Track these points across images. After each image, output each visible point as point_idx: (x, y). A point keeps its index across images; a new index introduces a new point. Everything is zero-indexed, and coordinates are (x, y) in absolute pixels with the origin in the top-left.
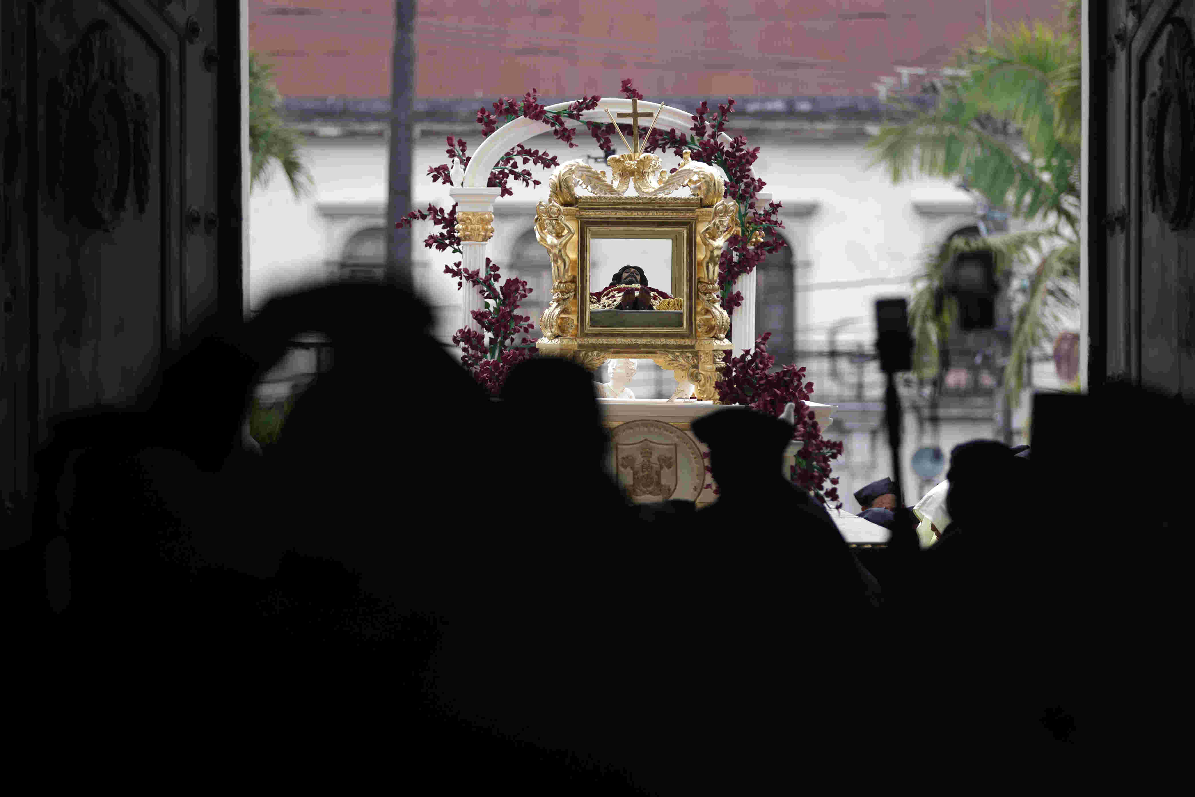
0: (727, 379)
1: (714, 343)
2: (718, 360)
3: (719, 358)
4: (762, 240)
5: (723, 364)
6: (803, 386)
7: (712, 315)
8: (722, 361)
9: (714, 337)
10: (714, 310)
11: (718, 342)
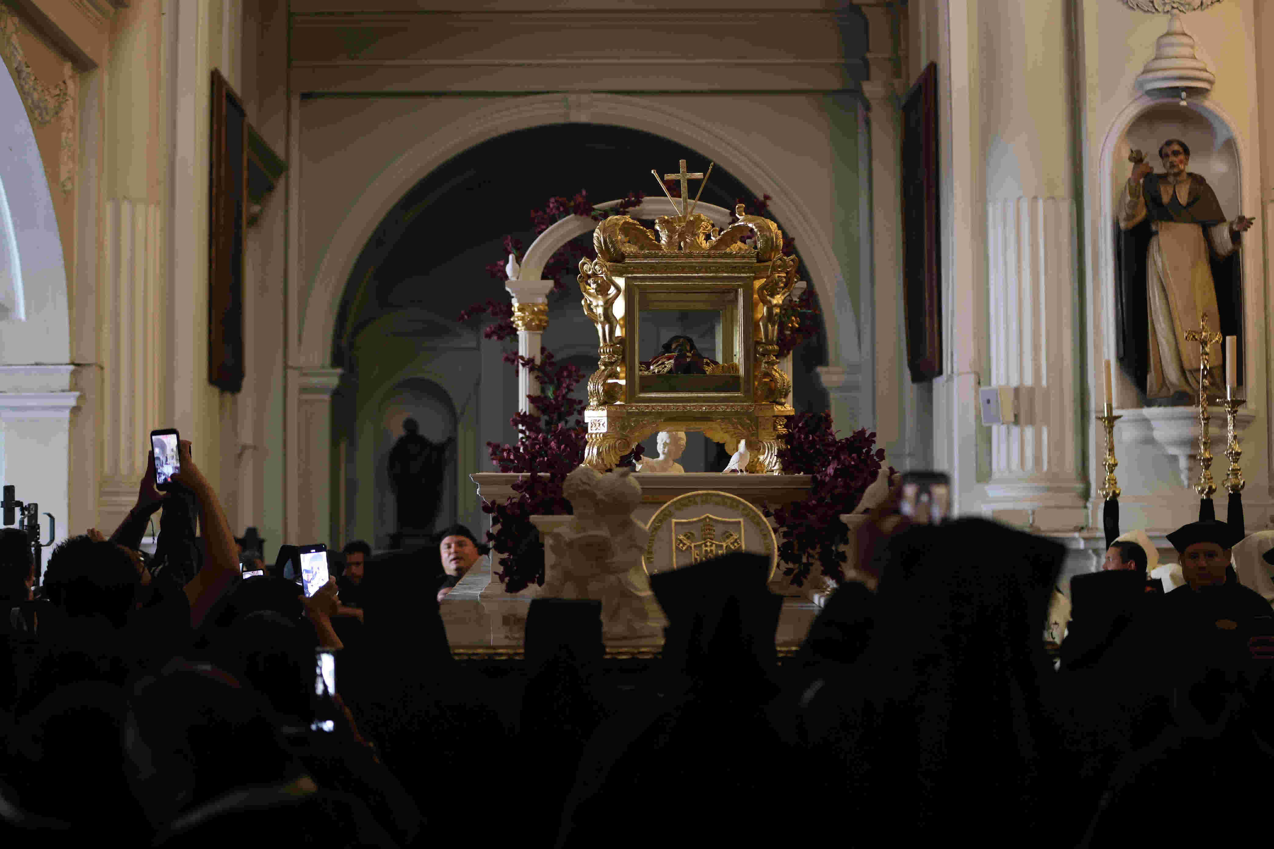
0: (789, 447)
1: (775, 408)
2: (779, 427)
3: (781, 425)
4: (797, 326)
5: (784, 431)
6: (873, 452)
7: (771, 376)
8: (783, 428)
9: (774, 402)
10: (774, 373)
11: (779, 407)
